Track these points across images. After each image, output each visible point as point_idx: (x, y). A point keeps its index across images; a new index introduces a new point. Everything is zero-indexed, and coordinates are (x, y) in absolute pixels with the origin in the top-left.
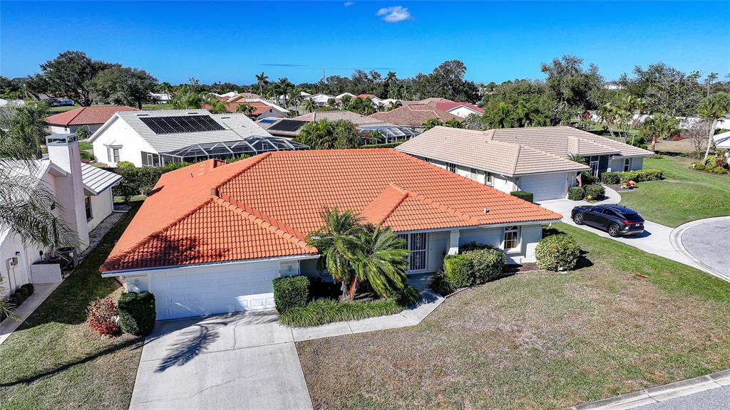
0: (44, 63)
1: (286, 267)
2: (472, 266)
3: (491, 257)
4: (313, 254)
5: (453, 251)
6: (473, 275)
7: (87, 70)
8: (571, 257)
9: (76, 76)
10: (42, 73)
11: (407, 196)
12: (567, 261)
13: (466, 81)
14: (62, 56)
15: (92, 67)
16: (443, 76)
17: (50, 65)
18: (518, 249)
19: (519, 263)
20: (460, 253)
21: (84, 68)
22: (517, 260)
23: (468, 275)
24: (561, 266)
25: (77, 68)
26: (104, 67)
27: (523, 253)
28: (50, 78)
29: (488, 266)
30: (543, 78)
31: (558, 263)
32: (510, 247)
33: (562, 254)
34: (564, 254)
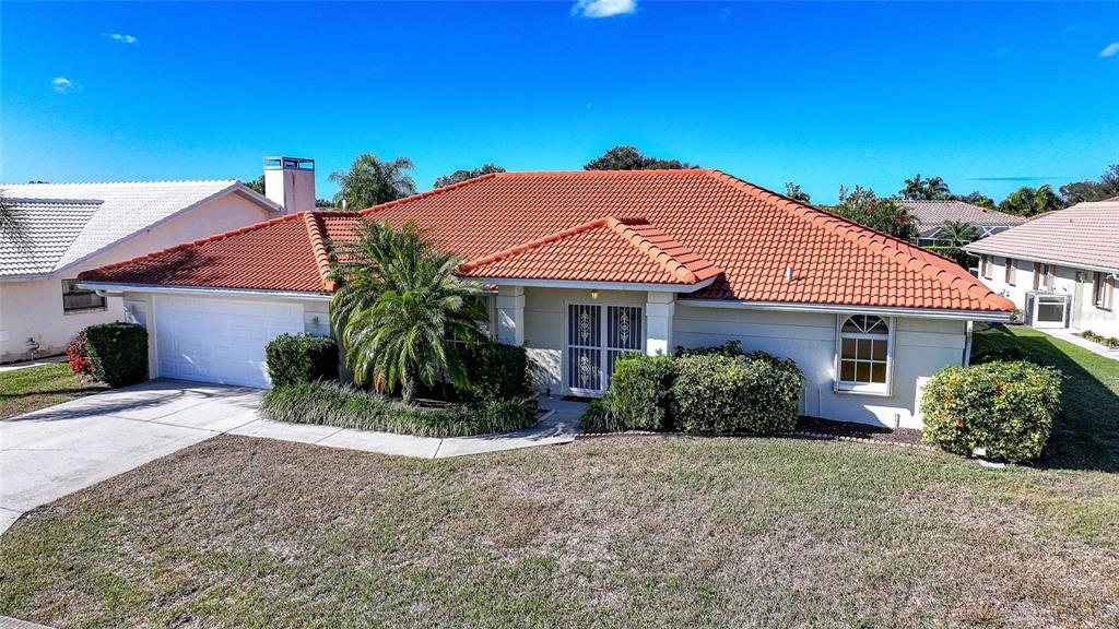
1: (310, 319)
2: (670, 380)
5: (657, 346)
8: (1017, 423)
11: (598, 226)
18: (885, 387)
19: (892, 425)
22: (886, 416)
23: (651, 399)
24: (979, 444)
27: (902, 398)
29: (716, 391)
31: (965, 430)
32: (863, 378)
33: (974, 404)
34: (984, 405)
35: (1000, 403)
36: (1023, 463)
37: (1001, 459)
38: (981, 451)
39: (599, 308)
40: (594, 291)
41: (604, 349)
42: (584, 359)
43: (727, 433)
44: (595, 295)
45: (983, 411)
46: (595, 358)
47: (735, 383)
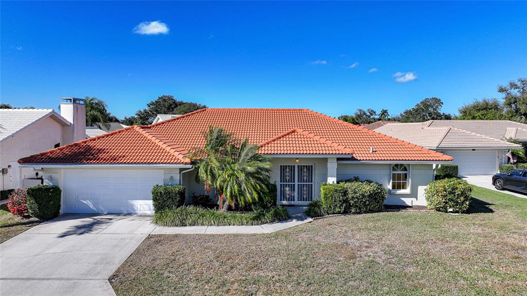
0: (149, 102)
1: (168, 176)
2: (345, 193)
3: (367, 188)
4: (186, 163)
5: (332, 180)
6: (346, 201)
7: (173, 106)
8: (462, 199)
9: (166, 109)
10: (147, 108)
11: (294, 132)
12: (457, 202)
13: (444, 114)
14: (160, 98)
15: (175, 104)
16: (423, 110)
17: (152, 104)
18: (407, 191)
19: (410, 205)
20: (338, 183)
21: (171, 105)
22: (408, 201)
23: (340, 201)
24: (450, 207)
25: (167, 104)
26: (181, 104)
27: (414, 194)
28: (150, 111)
29: (363, 196)
30: (501, 99)
31: (446, 203)
32: (399, 188)
33: (450, 193)
34: (452, 193)
35: (458, 192)
36: (463, 212)
37: (457, 212)
38: (451, 210)
39: (294, 166)
40: (297, 159)
41: (296, 183)
42: (287, 189)
43: (366, 212)
44: (297, 161)
45: (453, 195)
46: (292, 188)
47: (370, 192)
